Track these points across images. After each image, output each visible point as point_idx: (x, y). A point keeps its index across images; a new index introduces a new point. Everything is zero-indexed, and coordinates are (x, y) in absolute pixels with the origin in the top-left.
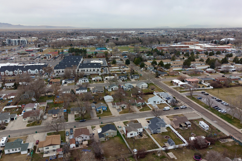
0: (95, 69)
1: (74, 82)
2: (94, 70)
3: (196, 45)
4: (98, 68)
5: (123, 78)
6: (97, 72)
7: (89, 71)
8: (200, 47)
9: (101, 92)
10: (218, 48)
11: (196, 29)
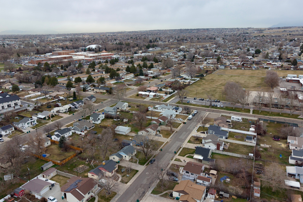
1: (14, 130)
2: (9, 106)
3: (74, 55)
4: (15, 100)
5: (80, 104)
6: (14, 108)
8: (83, 56)
9: (92, 128)
10: (103, 55)
11: (25, 36)
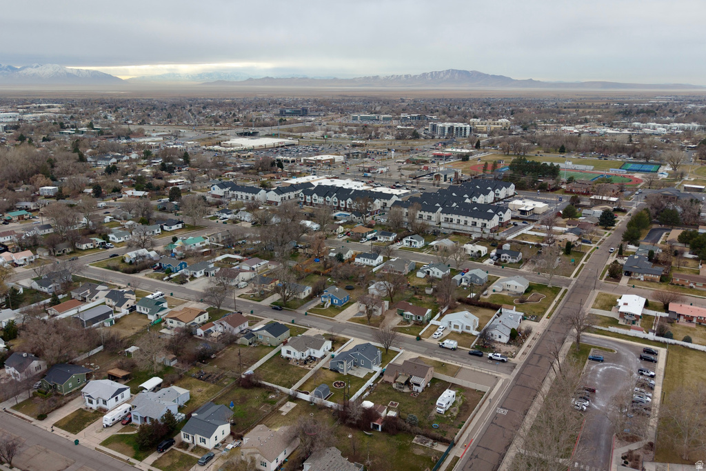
0: (476, 220)
2: (474, 224)
4: (484, 219)
5: (506, 257)
7: (462, 223)
